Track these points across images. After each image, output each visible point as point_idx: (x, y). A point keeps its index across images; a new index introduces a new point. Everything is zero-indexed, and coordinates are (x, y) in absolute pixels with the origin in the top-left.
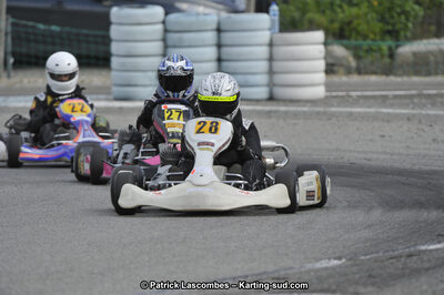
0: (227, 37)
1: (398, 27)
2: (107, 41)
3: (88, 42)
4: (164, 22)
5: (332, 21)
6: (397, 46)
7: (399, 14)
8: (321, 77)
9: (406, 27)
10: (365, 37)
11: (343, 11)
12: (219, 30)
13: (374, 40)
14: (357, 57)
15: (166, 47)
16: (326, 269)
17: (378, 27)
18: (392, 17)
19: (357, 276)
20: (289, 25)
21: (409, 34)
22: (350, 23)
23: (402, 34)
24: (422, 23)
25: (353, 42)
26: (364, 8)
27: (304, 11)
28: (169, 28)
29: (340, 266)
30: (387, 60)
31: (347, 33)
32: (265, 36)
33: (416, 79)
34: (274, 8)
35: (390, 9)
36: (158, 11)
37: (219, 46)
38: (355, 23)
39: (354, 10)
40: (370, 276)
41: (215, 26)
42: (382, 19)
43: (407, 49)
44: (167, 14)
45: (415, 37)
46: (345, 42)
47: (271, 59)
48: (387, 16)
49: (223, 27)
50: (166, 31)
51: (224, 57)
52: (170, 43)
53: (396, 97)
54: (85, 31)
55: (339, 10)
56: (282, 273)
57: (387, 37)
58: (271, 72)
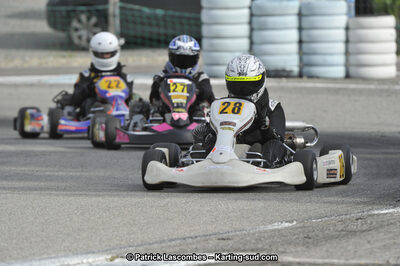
0: (307, 21)
3: (189, 24)
4: (250, 8)
8: (392, 58)
12: (300, 15)
15: (252, 30)
28: (254, 12)
32: (342, 20)
37: (300, 29)
41: (296, 11)
47: (347, 41)
49: (304, 12)
50: (252, 15)
51: (304, 39)
52: (255, 25)
58: (347, 53)
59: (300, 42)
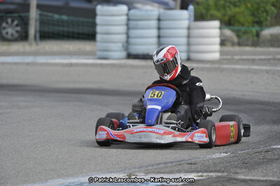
0: (164, 24)
1: (262, 19)
2: (94, 25)
3: (83, 25)
4: (127, 15)
5: (224, 15)
6: (261, 30)
7: (263, 12)
8: (217, 47)
9: (266, 19)
10: (243, 25)
11: (231, 10)
12: (159, 20)
13: (248, 27)
14: (238, 36)
15: (128, 28)
16: (219, 158)
17: (250, 19)
18: (258, 14)
19: (237, 163)
20: (199, 17)
21: (268, 23)
22: (234, 16)
23: (264, 23)
24: (276, 18)
25: (236, 28)
26: (243, 8)
27: (208, 9)
28: (131, 18)
29: (226, 157)
30: (255, 38)
31: (232, 22)
32: (185, 23)
33: (272, 49)
34: (191, 7)
35: (258, 9)
36: (124, 8)
37: (159, 28)
38: (237, 16)
39: (237, 10)
40: (243, 163)
41: (156, 17)
42: (253, 15)
43: (267, 32)
44: (129, 9)
45: (272, 25)
46: (232, 27)
47: (189, 37)
48: (256, 13)
49: (161, 18)
50: (129, 20)
51: (161, 35)
52: (131, 26)
53: (260, 59)
54: (82, 19)
55: (228, 9)
56: (193, 161)
57: (256, 25)
58: (189, 44)
59: (159, 37)
